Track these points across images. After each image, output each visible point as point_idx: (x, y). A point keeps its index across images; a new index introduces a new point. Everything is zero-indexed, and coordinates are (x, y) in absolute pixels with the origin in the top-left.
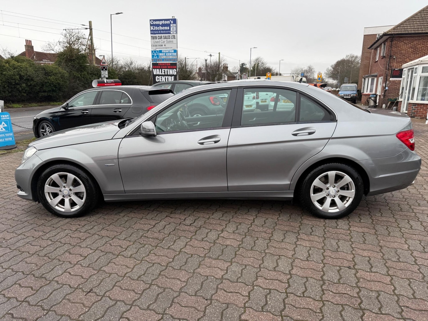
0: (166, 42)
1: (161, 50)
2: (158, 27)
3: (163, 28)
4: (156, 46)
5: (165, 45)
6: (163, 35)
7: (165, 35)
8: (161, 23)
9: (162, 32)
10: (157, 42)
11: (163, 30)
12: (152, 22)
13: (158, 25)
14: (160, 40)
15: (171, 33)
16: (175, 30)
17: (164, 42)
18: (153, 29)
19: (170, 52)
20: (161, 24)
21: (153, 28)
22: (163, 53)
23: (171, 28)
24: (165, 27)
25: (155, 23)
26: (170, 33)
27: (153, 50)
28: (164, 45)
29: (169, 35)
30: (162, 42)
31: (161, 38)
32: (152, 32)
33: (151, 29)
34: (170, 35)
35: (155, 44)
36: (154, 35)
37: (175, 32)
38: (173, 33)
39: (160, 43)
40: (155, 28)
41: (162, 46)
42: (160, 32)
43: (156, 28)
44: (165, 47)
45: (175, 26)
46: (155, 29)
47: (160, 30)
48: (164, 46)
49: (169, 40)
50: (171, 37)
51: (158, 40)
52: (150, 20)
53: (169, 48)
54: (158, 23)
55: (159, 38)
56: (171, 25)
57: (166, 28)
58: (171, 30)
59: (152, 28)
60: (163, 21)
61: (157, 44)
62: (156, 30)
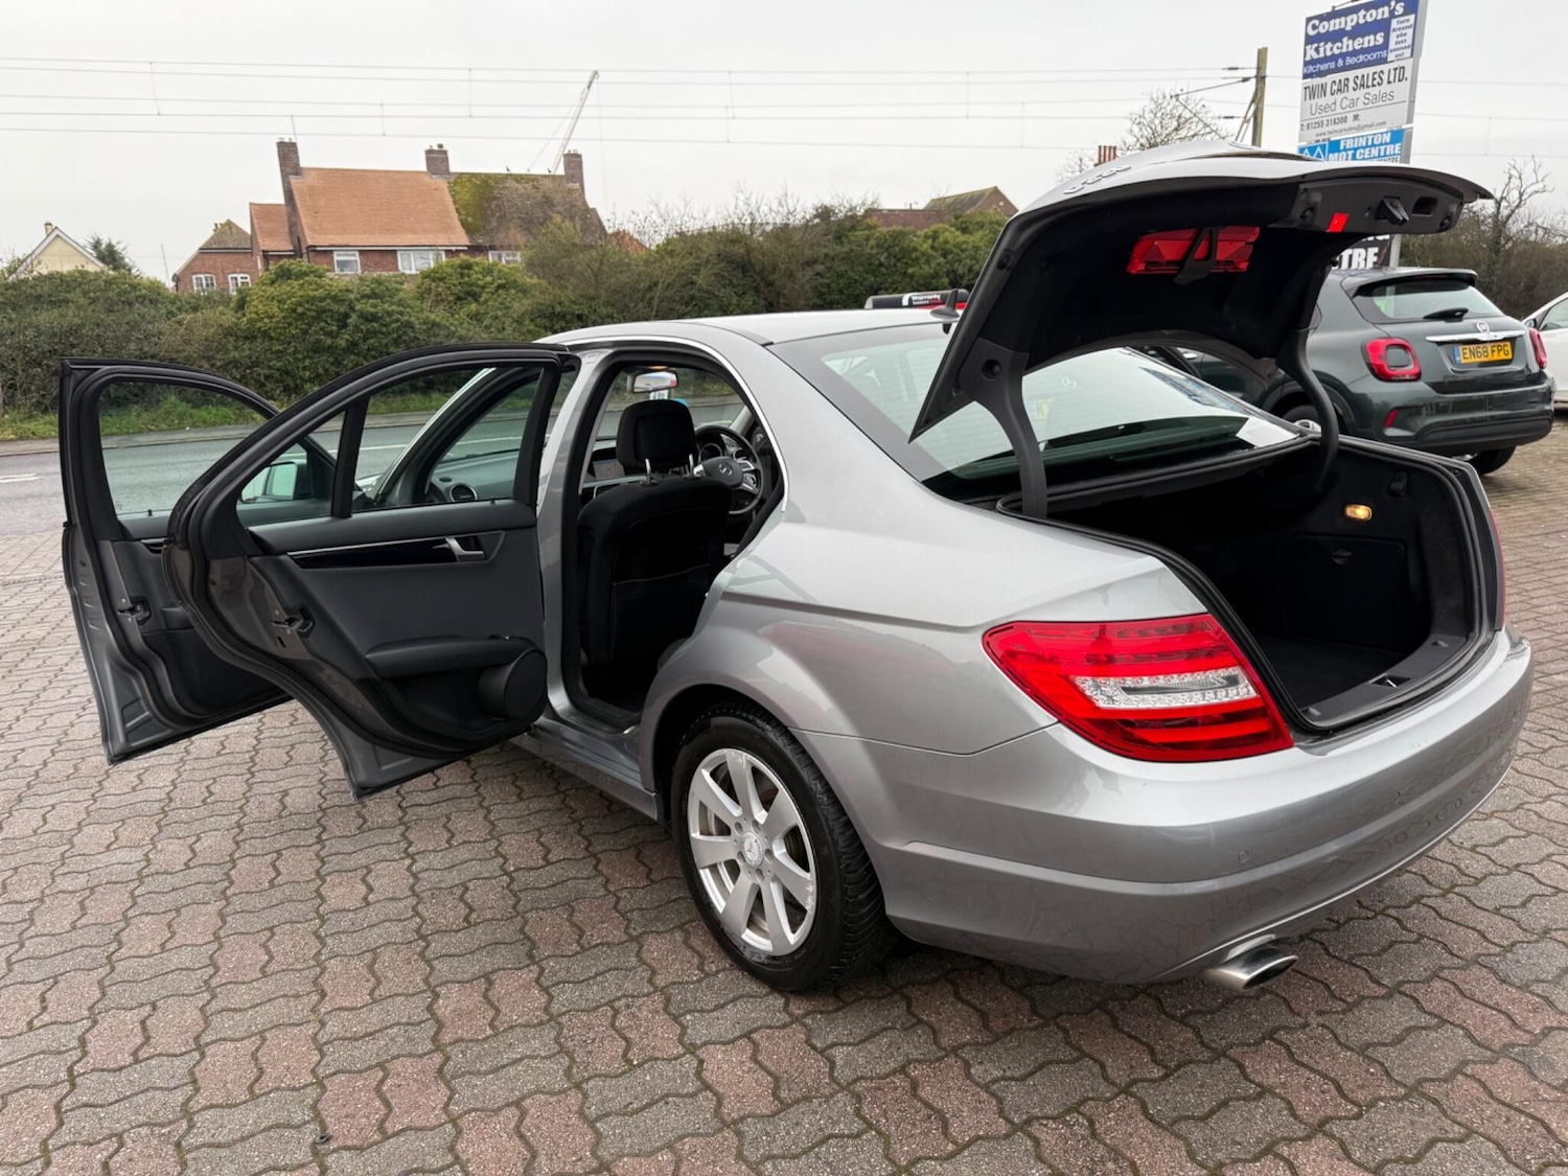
0: (1360, 103)
1: (1338, 142)
2: (1334, 43)
3: (1357, 44)
4: (1320, 124)
5: (1356, 117)
6: (1351, 74)
7: (1359, 72)
8: (1349, 22)
9: (1350, 61)
10: (1328, 106)
11: (1354, 53)
12: (1314, 27)
13: (1336, 36)
14: (1339, 97)
15: (1391, 57)
16: (1409, 42)
17: (1354, 103)
18: (1315, 56)
19: (1373, 145)
20: (1349, 28)
21: (1317, 50)
22: (1345, 150)
23: (1393, 37)
24: (1366, 39)
25: (1325, 27)
26: (1384, 61)
27: (1304, 144)
28: (1350, 117)
29: (1377, 69)
30: (1346, 103)
31: (1342, 87)
32: (1311, 69)
33: (1308, 58)
34: (1385, 67)
35: (1319, 117)
36: (1317, 81)
37: (1408, 52)
38: (1399, 58)
39: (1339, 110)
40: (1322, 50)
41: (1344, 120)
42: (1340, 62)
43: (1328, 49)
44: (1356, 124)
45: (1412, 21)
46: (1322, 55)
47: (1343, 56)
48: (1350, 123)
49: (1373, 90)
50: (1385, 77)
51: (1329, 99)
52: (1309, 20)
53: (1370, 126)
54: (1336, 24)
55: (1335, 88)
56: (1394, 23)
57: (1370, 41)
58: (1392, 45)
59: (1312, 54)
60: (1362, 12)
61: (1324, 117)
62: (1326, 59)
